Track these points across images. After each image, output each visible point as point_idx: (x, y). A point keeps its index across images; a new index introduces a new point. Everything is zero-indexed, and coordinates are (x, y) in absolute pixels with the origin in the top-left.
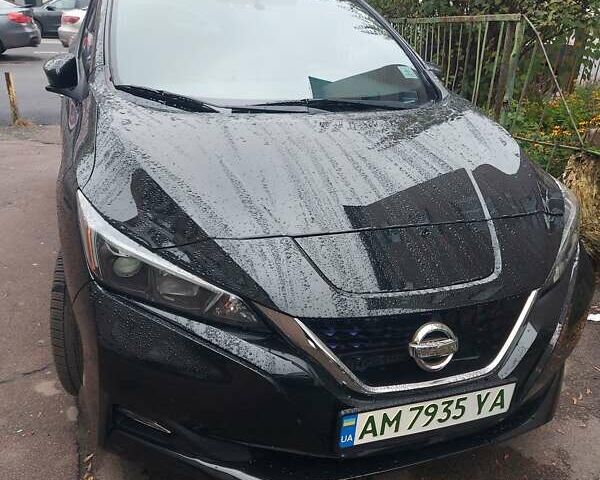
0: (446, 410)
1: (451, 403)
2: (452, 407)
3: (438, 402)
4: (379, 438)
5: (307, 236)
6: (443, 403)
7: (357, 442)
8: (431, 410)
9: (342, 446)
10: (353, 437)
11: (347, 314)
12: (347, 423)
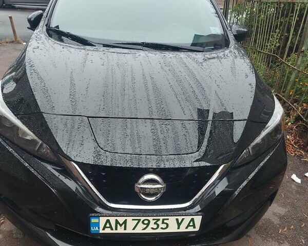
0: (155, 223)
1: (159, 220)
2: (160, 223)
3: (150, 219)
4: (114, 231)
5: (96, 117)
6: (153, 219)
7: (101, 231)
8: (146, 222)
9: (92, 232)
10: (99, 228)
11: (99, 163)
12: (93, 220)
